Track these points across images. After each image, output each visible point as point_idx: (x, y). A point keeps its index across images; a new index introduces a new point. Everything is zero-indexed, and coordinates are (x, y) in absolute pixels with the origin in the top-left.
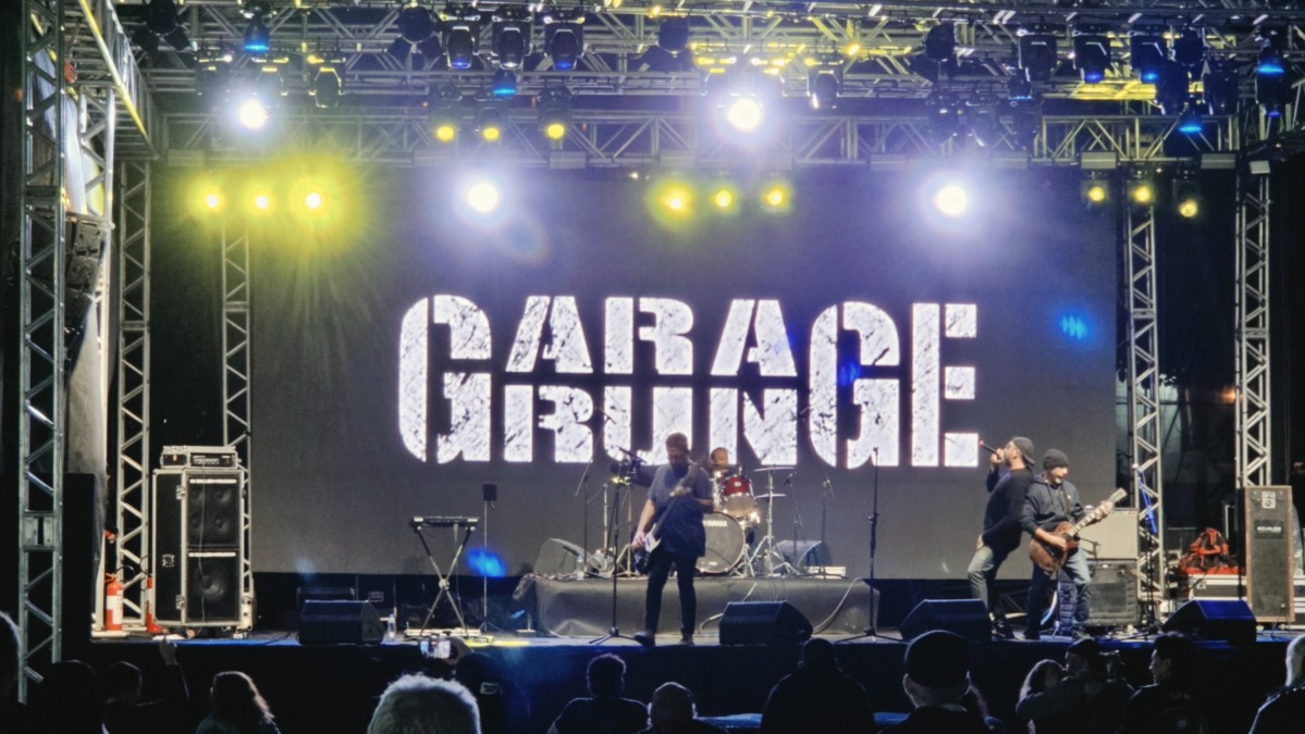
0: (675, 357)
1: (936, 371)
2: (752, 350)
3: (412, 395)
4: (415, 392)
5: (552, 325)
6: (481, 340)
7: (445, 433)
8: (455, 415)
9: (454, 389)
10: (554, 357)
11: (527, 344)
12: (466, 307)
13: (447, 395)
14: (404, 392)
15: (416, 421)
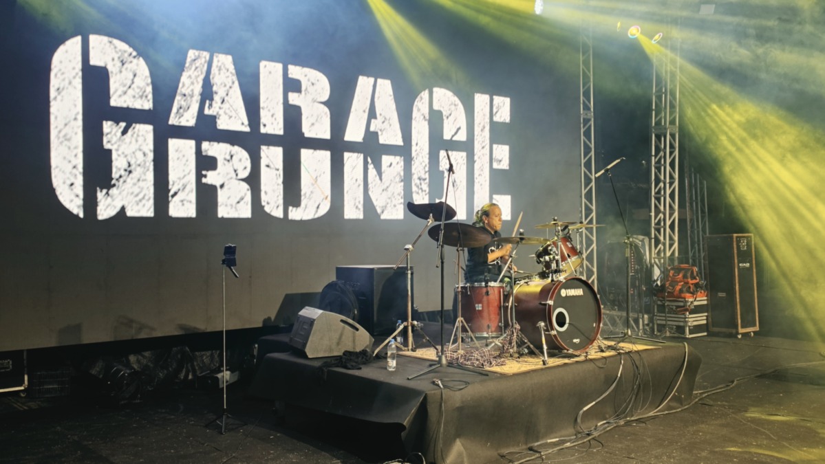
0: (316, 122)
1: (488, 147)
2: (373, 121)
3: (66, 143)
4: (69, 140)
5: (212, 81)
6: (141, 89)
7: (105, 188)
8: (116, 167)
9: (114, 139)
10: (215, 114)
11: (189, 98)
12: (125, 52)
13: (107, 146)
14: (56, 140)
15: (71, 173)
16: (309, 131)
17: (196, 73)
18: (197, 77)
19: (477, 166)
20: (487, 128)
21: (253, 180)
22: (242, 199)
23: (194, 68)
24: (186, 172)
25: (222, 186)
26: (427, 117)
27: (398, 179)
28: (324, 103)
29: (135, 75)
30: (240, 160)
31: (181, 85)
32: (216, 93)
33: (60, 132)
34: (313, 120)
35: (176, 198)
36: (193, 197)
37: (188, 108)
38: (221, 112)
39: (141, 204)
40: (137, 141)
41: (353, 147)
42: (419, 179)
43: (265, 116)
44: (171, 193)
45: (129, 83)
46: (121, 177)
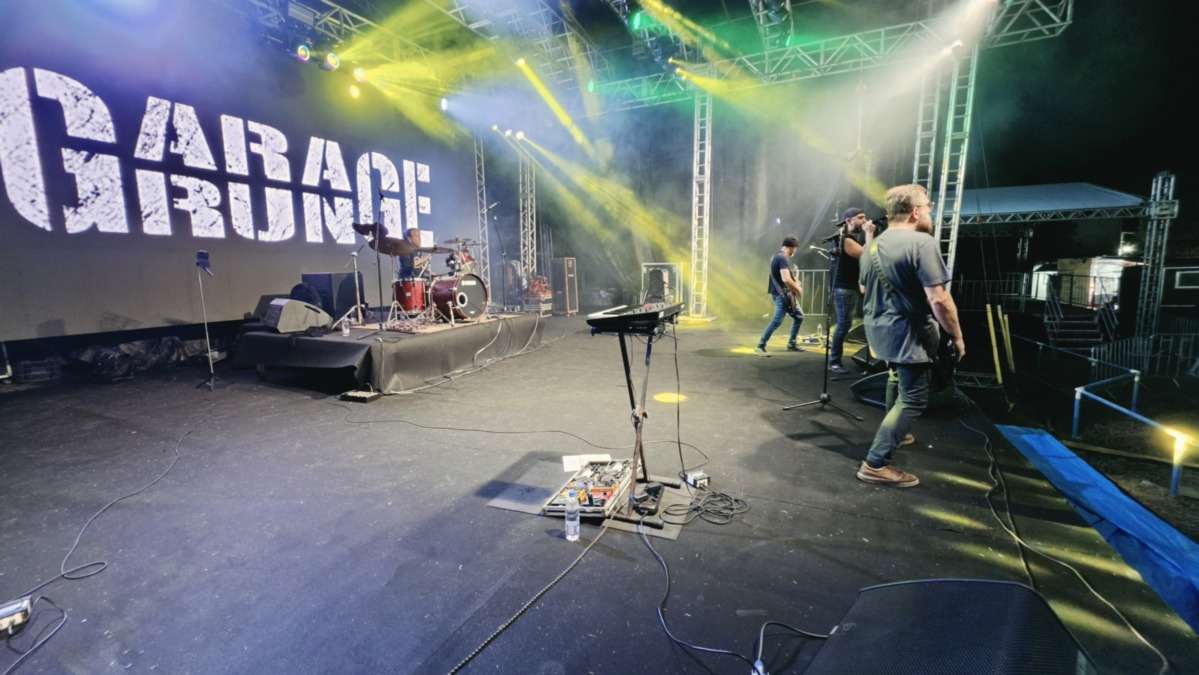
0: (277, 168)
1: (415, 197)
2: (325, 171)
4: (24, 161)
5: (176, 126)
6: (101, 124)
7: (72, 206)
8: (82, 189)
9: (76, 165)
10: (181, 152)
11: (153, 137)
12: (79, 89)
13: (69, 170)
14: (7, 160)
15: (30, 191)
16: (270, 174)
17: (158, 117)
18: (160, 120)
19: (408, 210)
20: (414, 184)
21: (224, 208)
22: (214, 223)
23: (155, 112)
24: (158, 198)
25: (195, 212)
26: (369, 172)
27: (349, 215)
28: (284, 155)
29: (92, 111)
30: (210, 192)
31: (143, 126)
32: (180, 136)
33: (11, 153)
34: (274, 166)
35: (149, 219)
36: (167, 218)
37: (154, 145)
38: (187, 152)
39: (113, 222)
40: (102, 169)
41: (311, 190)
42: (366, 216)
43: (229, 159)
44: (144, 214)
45: (87, 117)
46: (88, 198)
